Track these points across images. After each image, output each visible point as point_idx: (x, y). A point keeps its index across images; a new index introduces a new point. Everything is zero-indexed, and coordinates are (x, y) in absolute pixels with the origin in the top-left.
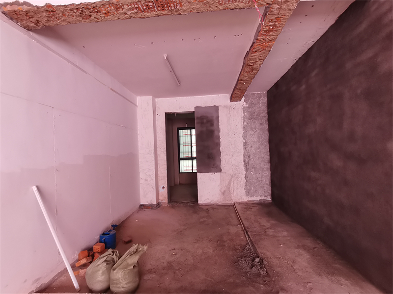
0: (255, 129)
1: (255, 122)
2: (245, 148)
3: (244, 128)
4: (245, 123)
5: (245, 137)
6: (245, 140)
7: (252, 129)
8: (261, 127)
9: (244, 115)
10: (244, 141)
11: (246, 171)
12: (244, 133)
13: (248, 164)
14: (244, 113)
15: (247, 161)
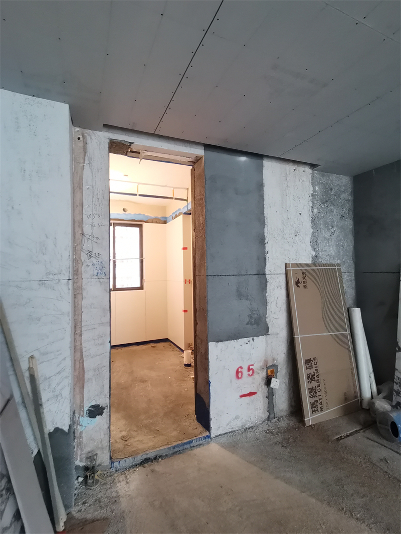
0: (333, 227)
1: (332, 211)
3: (313, 221)
4: (316, 211)
5: (314, 243)
8: (342, 223)
9: (314, 191)
12: (313, 233)
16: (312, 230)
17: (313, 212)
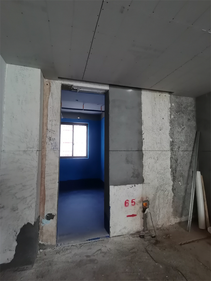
0: (183, 126)
1: (183, 117)
2: (172, 150)
3: (171, 122)
4: (172, 117)
5: (172, 134)
6: (172, 138)
7: (179, 124)
8: (189, 123)
9: (171, 106)
10: (171, 140)
11: (174, 180)
12: (171, 129)
13: (176, 171)
14: (171, 103)
15: (174, 166)
16: (170, 127)
17: (171, 117)
